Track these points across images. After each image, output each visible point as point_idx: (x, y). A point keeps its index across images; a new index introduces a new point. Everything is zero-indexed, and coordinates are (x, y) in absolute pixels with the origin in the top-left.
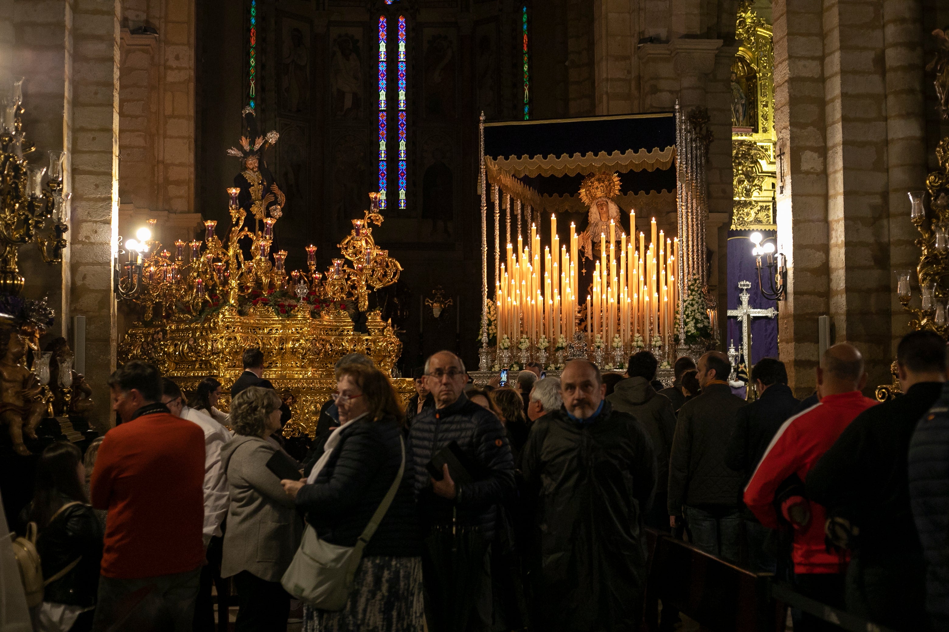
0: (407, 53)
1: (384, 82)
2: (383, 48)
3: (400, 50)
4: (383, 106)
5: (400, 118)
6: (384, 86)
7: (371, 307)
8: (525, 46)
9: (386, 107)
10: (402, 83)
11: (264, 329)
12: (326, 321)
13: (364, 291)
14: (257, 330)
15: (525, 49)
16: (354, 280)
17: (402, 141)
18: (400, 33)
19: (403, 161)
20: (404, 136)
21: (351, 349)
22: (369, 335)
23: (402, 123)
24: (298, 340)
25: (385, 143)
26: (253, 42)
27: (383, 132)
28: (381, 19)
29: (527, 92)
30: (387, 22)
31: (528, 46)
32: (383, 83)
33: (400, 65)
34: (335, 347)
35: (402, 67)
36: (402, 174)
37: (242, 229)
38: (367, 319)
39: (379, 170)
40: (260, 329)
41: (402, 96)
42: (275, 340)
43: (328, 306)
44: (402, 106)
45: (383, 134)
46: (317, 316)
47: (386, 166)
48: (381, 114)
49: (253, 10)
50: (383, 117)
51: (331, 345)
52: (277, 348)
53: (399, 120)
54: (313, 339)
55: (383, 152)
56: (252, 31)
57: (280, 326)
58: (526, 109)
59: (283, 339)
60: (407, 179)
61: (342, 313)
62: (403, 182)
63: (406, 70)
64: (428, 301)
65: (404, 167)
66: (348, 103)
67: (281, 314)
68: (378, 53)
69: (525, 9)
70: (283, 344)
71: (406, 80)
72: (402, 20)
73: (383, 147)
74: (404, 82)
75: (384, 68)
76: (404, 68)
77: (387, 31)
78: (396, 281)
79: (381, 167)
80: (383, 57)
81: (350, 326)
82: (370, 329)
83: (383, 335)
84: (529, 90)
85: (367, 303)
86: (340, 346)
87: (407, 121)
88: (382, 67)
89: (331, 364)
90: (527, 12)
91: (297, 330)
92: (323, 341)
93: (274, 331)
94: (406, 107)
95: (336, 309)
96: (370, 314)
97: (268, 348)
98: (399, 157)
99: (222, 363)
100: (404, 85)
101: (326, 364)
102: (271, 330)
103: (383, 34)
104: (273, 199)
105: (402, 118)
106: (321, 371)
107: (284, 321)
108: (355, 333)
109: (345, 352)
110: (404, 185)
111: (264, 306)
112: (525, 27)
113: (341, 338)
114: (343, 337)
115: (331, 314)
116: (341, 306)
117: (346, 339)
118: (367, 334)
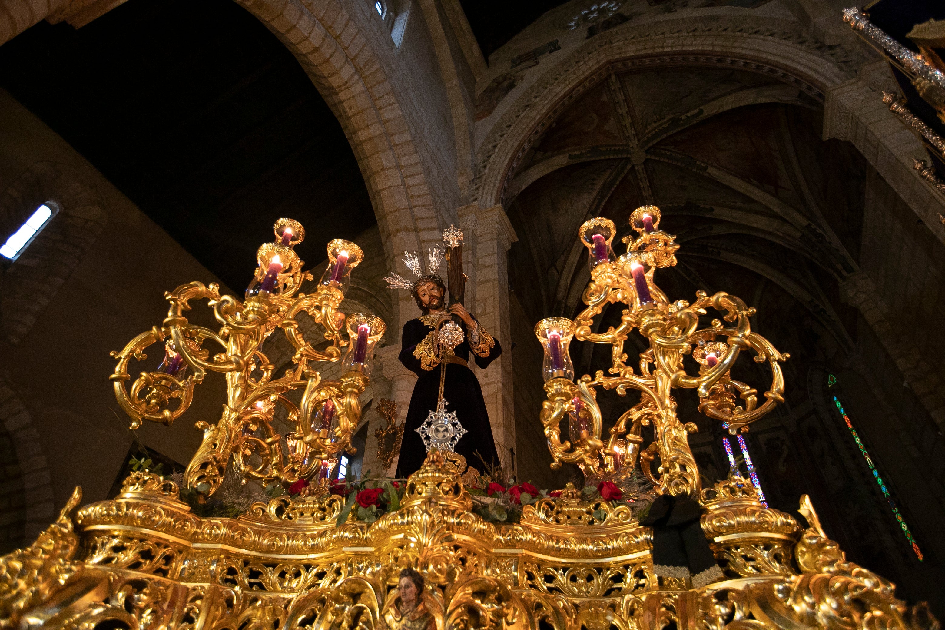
0: (752, 458)
2: (731, 458)
3: (745, 457)
8: (849, 424)
10: (756, 481)
12: (535, 533)
15: (850, 427)
18: (741, 446)
28: (724, 440)
29: (868, 459)
31: (852, 424)
33: (749, 467)
41: (759, 491)
44: (762, 498)
46: (500, 517)
58: (875, 473)
61: (610, 512)
63: (756, 471)
67: (361, 509)
68: (729, 461)
69: (835, 399)
71: (758, 478)
72: (740, 437)
77: (731, 446)
80: (734, 465)
81: (639, 547)
82: (727, 546)
84: (870, 456)
85: (692, 467)
90: (839, 400)
94: (765, 499)
95: (584, 499)
96: (711, 496)
100: (758, 482)
103: (728, 449)
105: (765, 506)
112: (842, 411)
113: (608, 600)
114: (618, 600)
115: (569, 517)
116: (605, 489)
117: (628, 602)
118: (716, 570)
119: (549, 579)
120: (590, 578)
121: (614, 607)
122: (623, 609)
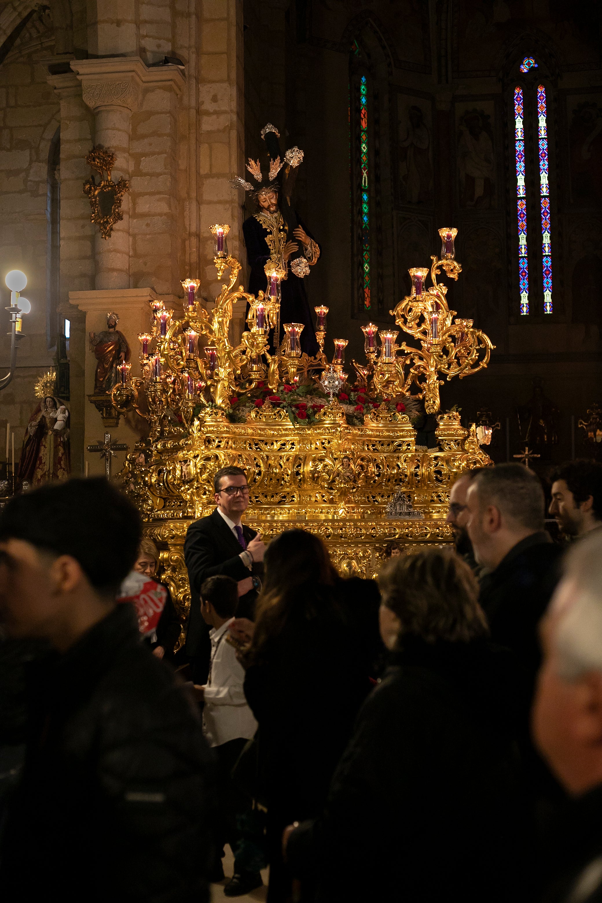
0: (548, 129)
1: (523, 164)
2: (519, 124)
3: (540, 125)
4: (521, 193)
5: (543, 205)
6: (523, 169)
7: (444, 408)
9: (526, 194)
10: (544, 164)
11: (272, 444)
12: (372, 430)
13: (433, 380)
14: (262, 446)
16: (419, 366)
17: (546, 232)
18: (539, 105)
19: (547, 256)
20: (548, 226)
21: (412, 474)
22: (441, 450)
23: (546, 211)
24: (321, 460)
25: (525, 236)
26: (364, 125)
27: (522, 223)
28: (516, 91)
30: (523, 94)
32: (521, 166)
33: (541, 142)
34: (385, 471)
35: (543, 145)
36: (547, 272)
37: (235, 289)
38: (438, 425)
39: (519, 268)
40: (266, 444)
41: (544, 180)
42: (288, 460)
43: (376, 406)
44: (545, 191)
45: (522, 226)
46: (356, 421)
47: (527, 263)
48: (519, 202)
49: (363, 87)
50: (522, 206)
51: (378, 466)
52: (290, 472)
53: (541, 208)
54: (344, 458)
55: (523, 247)
56: (363, 111)
57: (297, 438)
59: (300, 459)
60: (553, 278)
61: (400, 417)
62: (548, 282)
63: (548, 149)
64: (581, 423)
65: (549, 264)
66: (479, 191)
67: (299, 419)
68: (514, 129)
70: (300, 465)
71: (549, 160)
72: (541, 90)
73: (523, 241)
74: (546, 163)
75: (522, 148)
76: (546, 147)
77: (524, 104)
78: (485, 366)
79: (521, 265)
80: (520, 135)
81: (411, 436)
82: (442, 440)
83: (463, 450)
85: (438, 401)
86: (394, 468)
87: (550, 208)
88: (520, 147)
89: (382, 496)
91: (323, 443)
92: (362, 459)
93: (288, 447)
94: (549, 193)
95: (389, 410)
96: (442, 418)
97: (276, 474)
98: (542, 252)
99: (198, 496)
100: (546, 167)
101: (374, 497)
102: (284, 445)
103: (519, 108)
104: (295, 249)
105: (545, 204)
106: (362, 508)
107: (303, 429)
108: (419, 447)
109: (403, 477)
110: (550, 285)
111: (274, 407)
113: (397, 455)
114: (400, 455)
115: (382, 418)
116: (399, 407)
117: (404, 457)
118: (437, 449)
119: (373, 445)
120: (389, 445)
121: (398, 458)
122: (402, 459)
